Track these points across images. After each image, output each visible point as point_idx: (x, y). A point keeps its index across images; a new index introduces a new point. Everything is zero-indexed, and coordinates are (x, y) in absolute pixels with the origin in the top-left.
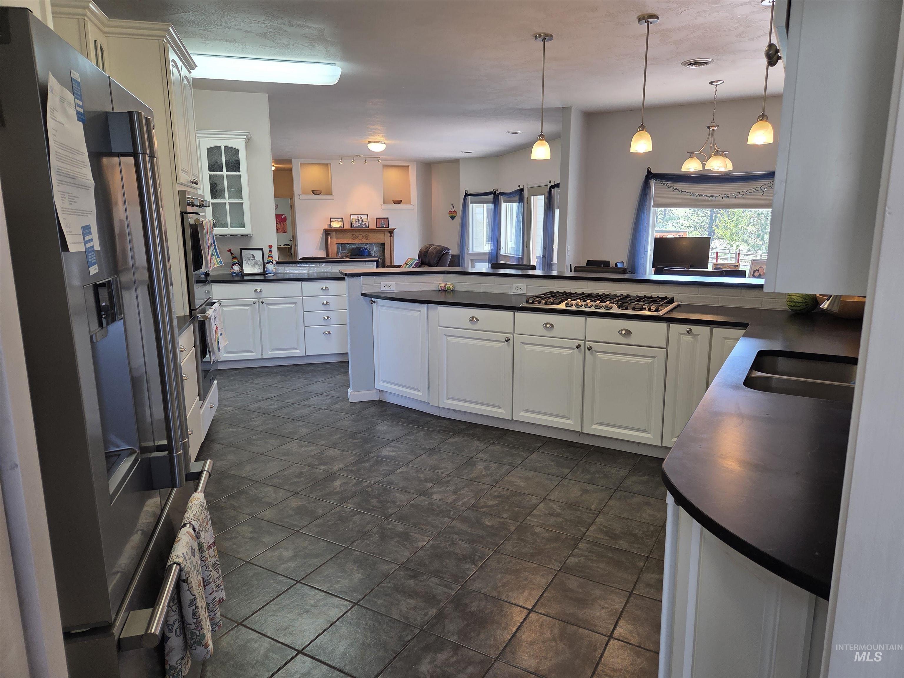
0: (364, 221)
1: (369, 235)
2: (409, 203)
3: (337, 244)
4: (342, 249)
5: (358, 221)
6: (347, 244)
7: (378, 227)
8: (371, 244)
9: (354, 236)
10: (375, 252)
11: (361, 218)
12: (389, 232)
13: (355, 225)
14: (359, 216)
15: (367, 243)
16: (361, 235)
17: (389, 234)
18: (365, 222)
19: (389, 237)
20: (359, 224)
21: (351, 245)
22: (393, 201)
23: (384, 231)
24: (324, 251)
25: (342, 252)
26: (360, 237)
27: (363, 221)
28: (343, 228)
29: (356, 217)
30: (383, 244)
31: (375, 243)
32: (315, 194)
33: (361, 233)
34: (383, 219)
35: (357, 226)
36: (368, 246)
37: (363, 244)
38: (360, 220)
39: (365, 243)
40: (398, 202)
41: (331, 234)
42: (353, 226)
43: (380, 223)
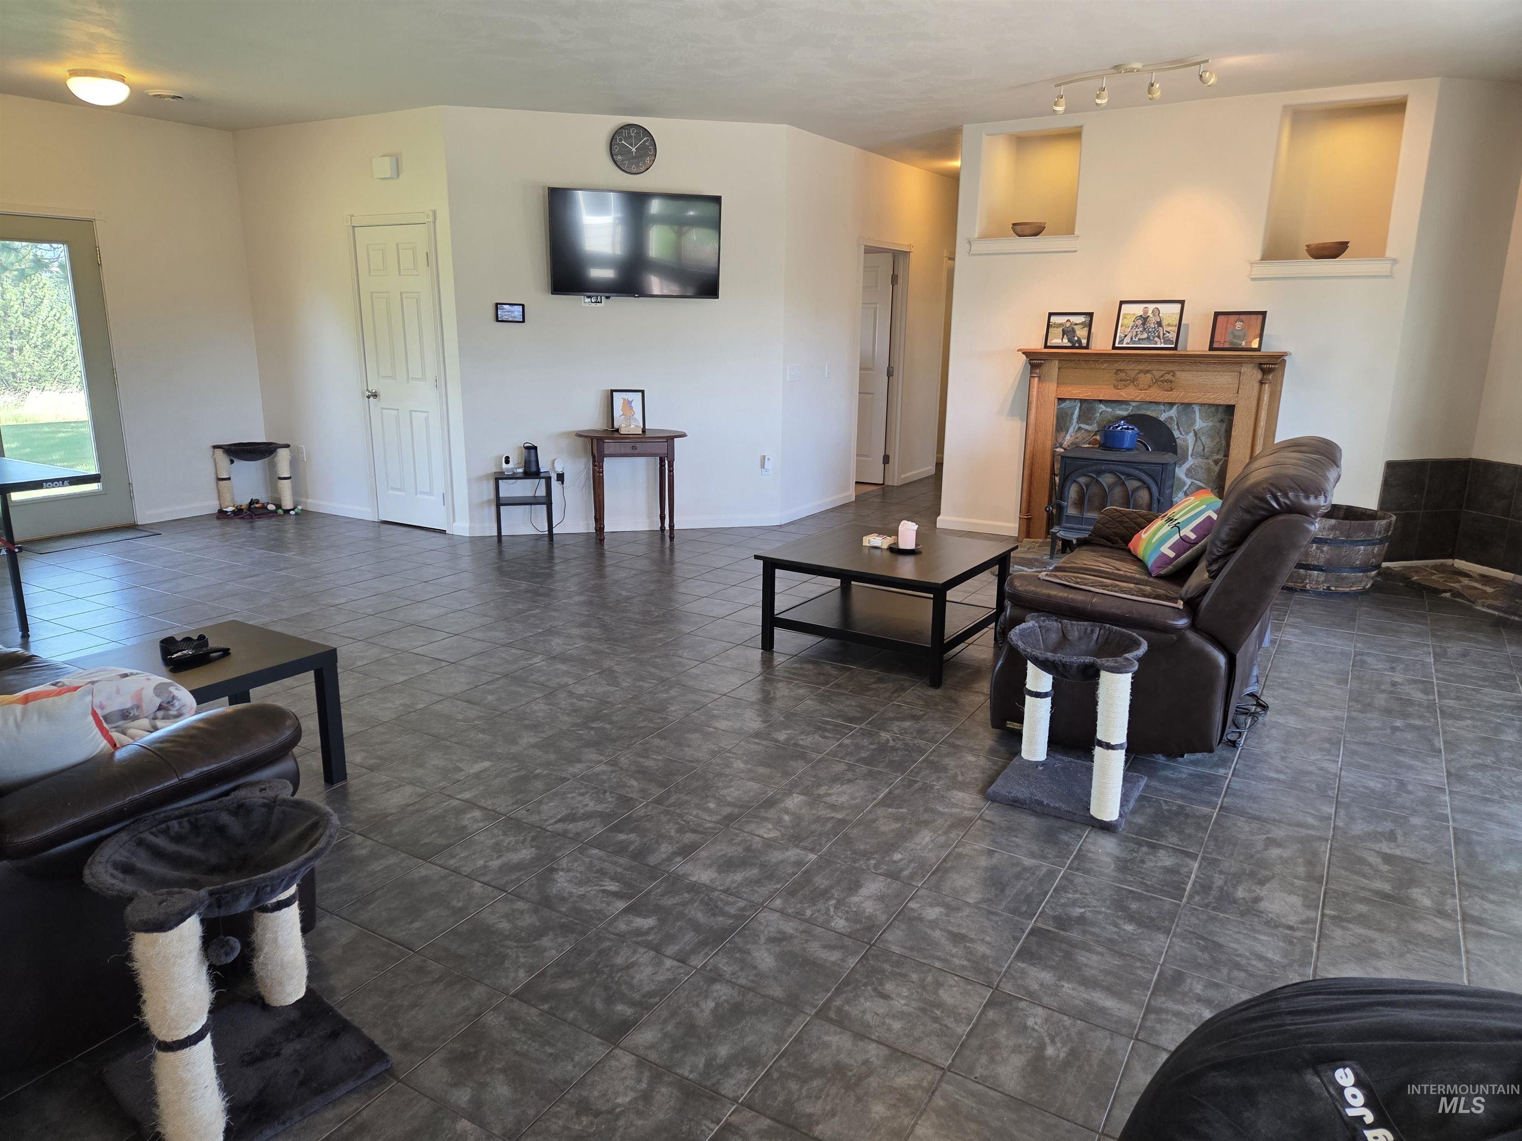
0: (1164, 323)
1: (1178, 374)
2: (1377, 251)
3: (1059, 399)
4: (1079, 417)
5: (1144, 324)
6: (1100, 401)
7: (1215, 345)
8: (1187, 406)
9: (1123, 375)
10: (1196, 434)
11: (1157, 312)
12: (1260, 366)
13: (1127, 340)
14: (1151, 307)
15: (1172, 404)
16: (1148, 372)
17: (1259, 375)
18: (1169, 329)
19: (1257, 386)
20: (1145, 335)
21: (1114, 405)
22: (1307, 246)
23: (1238, 362)
24: (1021, 420)
25: (1080, 429)
26: (1146, 379)
27: (1159, 324)
28: (1087, 347)
29: (1138, 310)
30: (1230, 409)
31: (1202, 405)
32: (1020, 236)
33: (1149, 368)
34: (1242, 317)
35: (1134, 343)
36: (1173, 412)
37: (1154, 407)
38: (1153, 320)
39: (1164, 404)
40: (1335, 251)
41: (1045, 368)
42: (1121, 342)
43: (1230, 330)
